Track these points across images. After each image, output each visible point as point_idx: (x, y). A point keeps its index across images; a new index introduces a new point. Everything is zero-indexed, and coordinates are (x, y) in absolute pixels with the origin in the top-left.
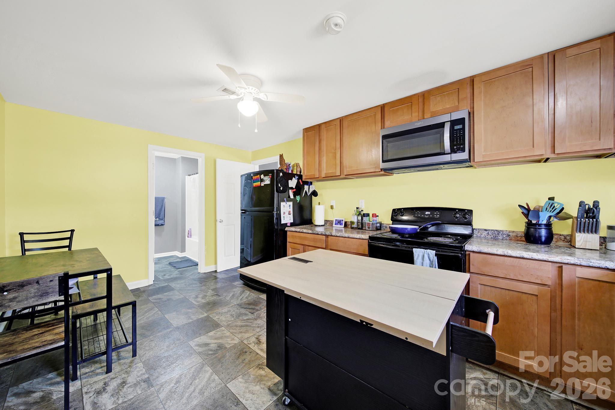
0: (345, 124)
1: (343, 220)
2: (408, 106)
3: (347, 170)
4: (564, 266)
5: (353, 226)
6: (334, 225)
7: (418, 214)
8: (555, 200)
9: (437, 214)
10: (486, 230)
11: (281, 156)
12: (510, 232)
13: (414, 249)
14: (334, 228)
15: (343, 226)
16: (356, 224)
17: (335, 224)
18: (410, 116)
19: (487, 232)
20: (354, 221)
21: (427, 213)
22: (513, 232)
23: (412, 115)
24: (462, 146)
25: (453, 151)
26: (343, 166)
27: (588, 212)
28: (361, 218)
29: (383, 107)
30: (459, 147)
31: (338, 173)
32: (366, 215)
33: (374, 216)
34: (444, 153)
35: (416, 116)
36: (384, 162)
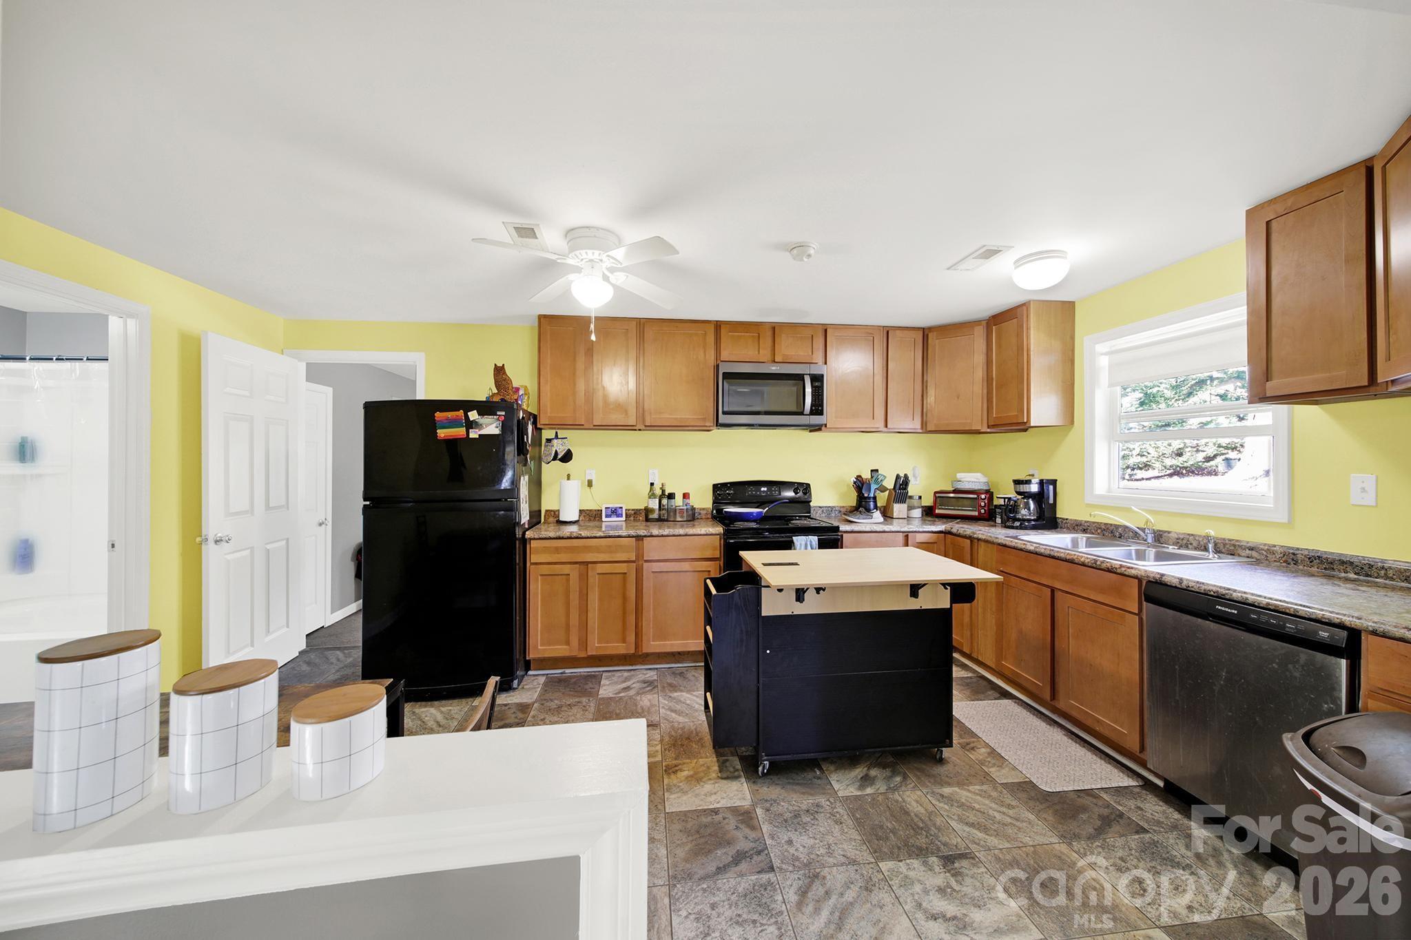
0: (649, 333)
1: (621, 508)
2: (753, 336)
3: (653, 416)
4: (910, 534)
5: (651, 516)
6: (604, 519)
7: (752, 491)
8: (879, 472)
9: (775, 491)
10: (820, 507)
11: (499, 371)
12: (841, 507)
13: (794, 538)
14: (604, 524)
15: (624, 518)
16: (657, 512)
17: (606, 517)
18: (757, 353)
19: (821, 510)
20: (654, 507)
21: (763, 489)
22: (843, 507)
23: (759, 351)
24: (820, 408)
25: (812, 413)
26: (643, 409)
27: (902, 484)
28: (665, 501)
29: (718, 325)
30: (817, 409)
31: (632, 421)
32: (671, 496)
33: (686, 496)
34: (802, 413)
35: (765, 354)
36: (724, 413)
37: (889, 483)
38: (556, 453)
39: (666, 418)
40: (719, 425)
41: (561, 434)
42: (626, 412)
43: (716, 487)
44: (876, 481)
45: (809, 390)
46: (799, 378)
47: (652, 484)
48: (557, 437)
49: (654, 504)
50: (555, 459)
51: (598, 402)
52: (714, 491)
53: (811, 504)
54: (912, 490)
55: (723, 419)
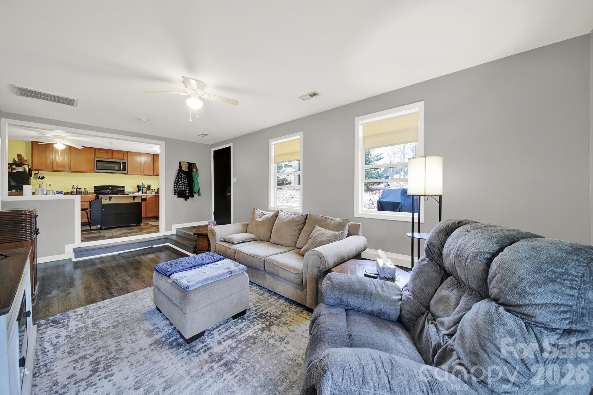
1: (62, 191)
2: (106, 152)
3: (74, 169)
7: (107, 188)
9: (114, 188)
12: (134, 192)
15: (63, 194)
16: (75, 192)
17: (57, 194)
18: (107, 156)
19: (128, 192)
21: (110, 187)
26: (71, 167)
27: (149, 187)
28: (78, 190)
29: (95, 149)
30: (124, 169)
31: (67, 170)
32: (80, 189)
33: (85, 189)
34: (120, 170)
35: (110, 156)
36: (97, 169)
37: (146, 186)
38: (39, 177)
39: (78, 170)
40: (95, 172)
41: (40, 172)
42: (65, 168)
43: (95, 187)
44: (143, 185)
45: (122, 165)
46: (120, 163)
47: (73, 186)
48: (39, 173)
49: (75, 190)
50: (39, 178)
51: (55, 164)
52: (95, 188)
53: (125, 191)
54: (151, 188)
55: (96, 170)
